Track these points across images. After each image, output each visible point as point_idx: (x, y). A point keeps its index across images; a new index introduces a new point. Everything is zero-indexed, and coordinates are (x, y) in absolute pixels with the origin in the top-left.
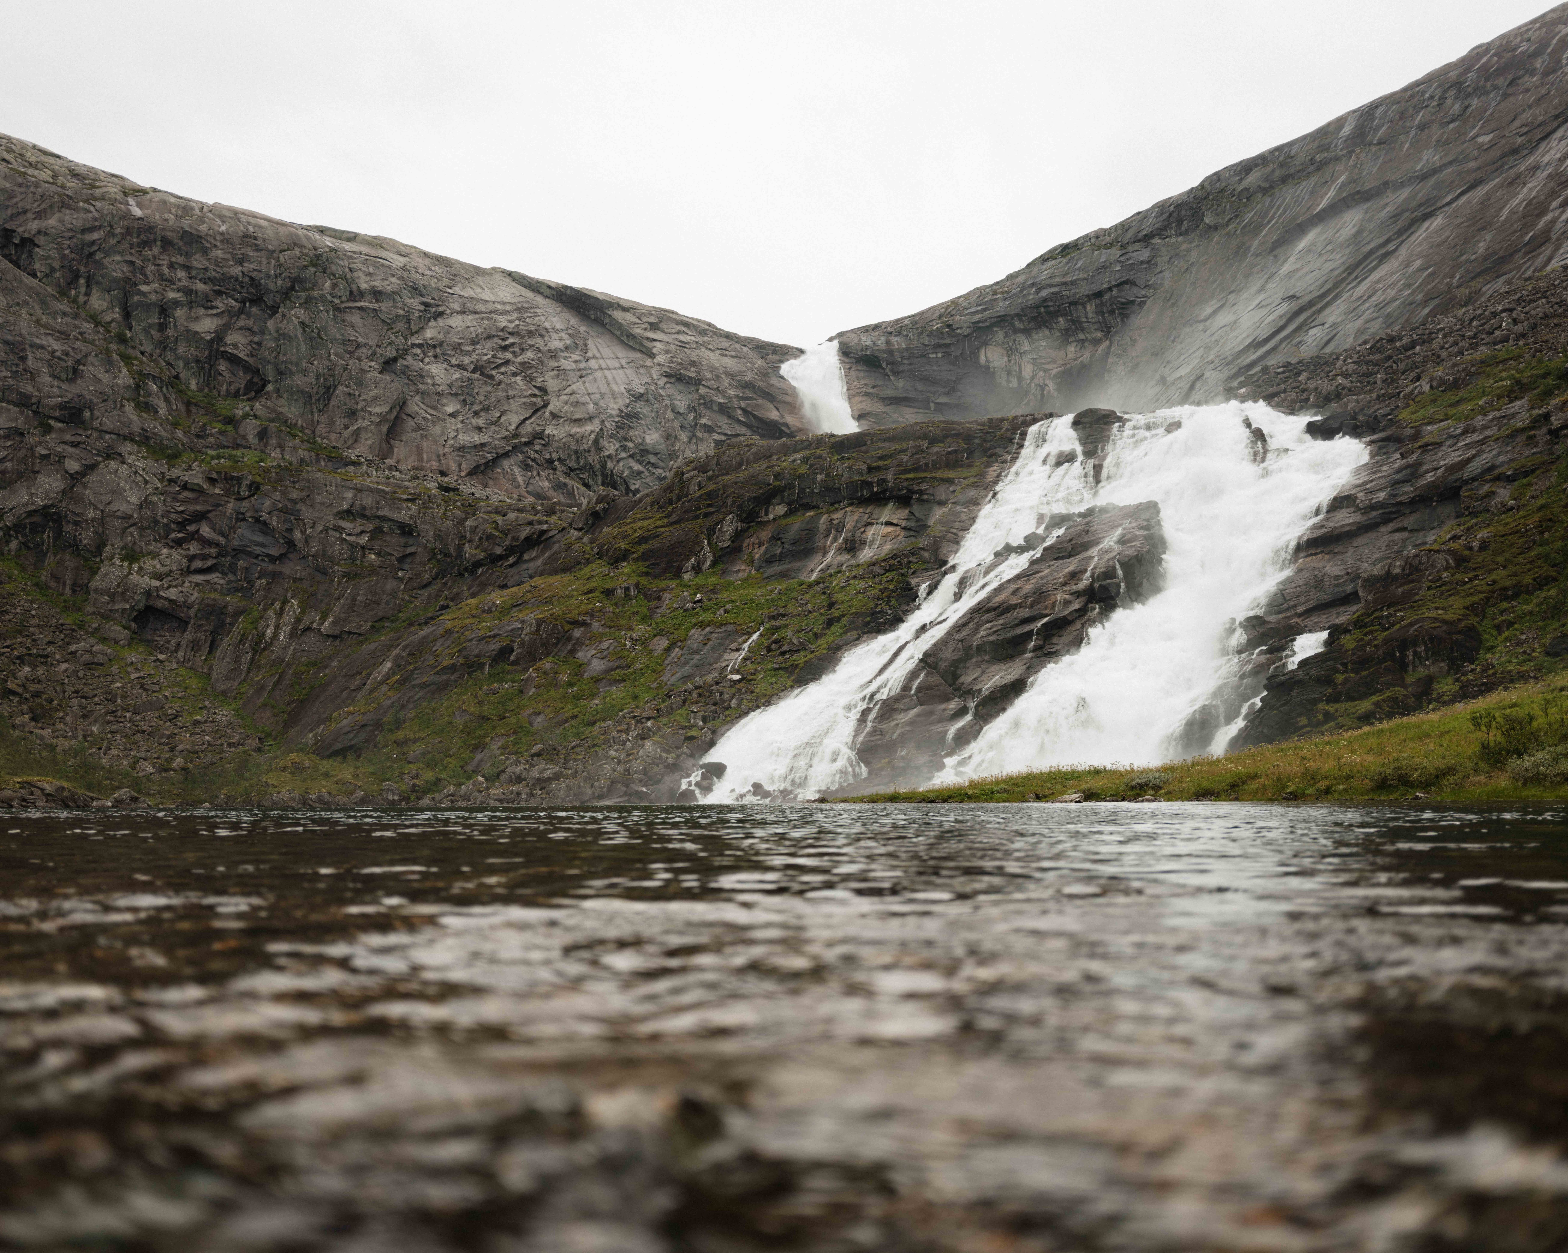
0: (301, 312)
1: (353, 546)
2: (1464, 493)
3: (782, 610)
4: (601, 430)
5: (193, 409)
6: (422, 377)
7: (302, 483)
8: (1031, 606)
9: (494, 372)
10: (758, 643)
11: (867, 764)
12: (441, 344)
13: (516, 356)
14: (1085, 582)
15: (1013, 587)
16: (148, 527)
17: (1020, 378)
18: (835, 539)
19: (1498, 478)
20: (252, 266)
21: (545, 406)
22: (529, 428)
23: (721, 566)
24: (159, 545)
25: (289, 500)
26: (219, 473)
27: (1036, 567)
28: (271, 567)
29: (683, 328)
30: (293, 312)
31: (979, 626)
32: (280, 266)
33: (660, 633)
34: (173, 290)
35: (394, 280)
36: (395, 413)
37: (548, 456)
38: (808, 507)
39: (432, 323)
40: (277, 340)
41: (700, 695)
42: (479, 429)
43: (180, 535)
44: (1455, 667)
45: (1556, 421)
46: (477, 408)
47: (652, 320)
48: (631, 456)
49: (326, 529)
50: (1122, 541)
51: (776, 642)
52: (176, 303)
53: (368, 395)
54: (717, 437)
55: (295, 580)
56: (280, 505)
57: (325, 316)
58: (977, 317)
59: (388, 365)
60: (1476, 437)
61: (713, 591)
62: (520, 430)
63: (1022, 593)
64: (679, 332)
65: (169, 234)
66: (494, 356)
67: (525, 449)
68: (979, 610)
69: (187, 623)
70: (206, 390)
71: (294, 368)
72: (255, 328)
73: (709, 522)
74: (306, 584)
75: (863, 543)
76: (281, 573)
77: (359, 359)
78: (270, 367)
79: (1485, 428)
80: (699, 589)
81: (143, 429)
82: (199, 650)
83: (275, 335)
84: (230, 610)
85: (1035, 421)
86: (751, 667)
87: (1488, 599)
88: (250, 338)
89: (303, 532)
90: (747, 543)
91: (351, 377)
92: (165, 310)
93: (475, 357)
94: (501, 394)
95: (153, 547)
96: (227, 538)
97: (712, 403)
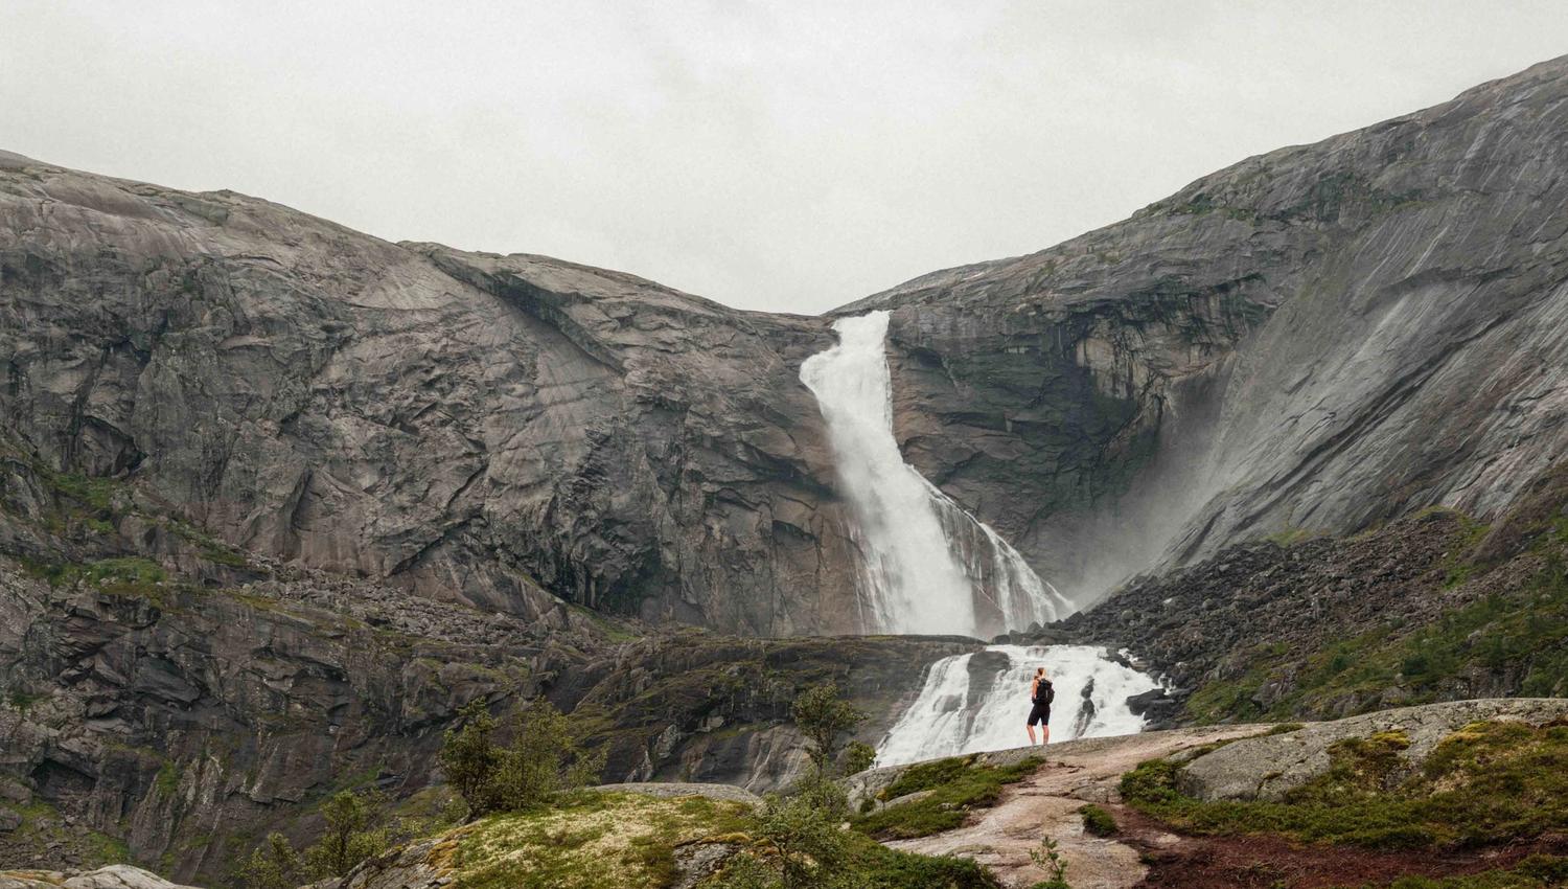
0: (177, 362)
1: (276, 696)
4: (555, 498)
5: (63, 501)
6: (329, 438)
7: (210, 611)
9: (417, 423)
12: (350, 387)
13: (444, 395)
16: (36, 663)
17: (1130, 388)
18: (762, 760)
20: (114, 298)
21: (484, 469)
22: (463, 504)
24: (50, 684)
25: (197, 632)
26: (111, 595)
28: (183, 716)
29: (666, 320)
30: (169, 362)
32: (148, 294)
34: (23, 338)
35: (286, 298)
36: (300, 492)
37: (488, 542)
38: (743, 722)
39: (337, 356)
40: (152, 400)
43: (73, 672)
46: (399, 479)
47: (624, 312)
48: (593, 531)
49: (244, 671)
52: (29, 356)
53: (267, 471)
55: (213, 732)
56: (187, 639)
57: (207, 362)
58: (1075, 298)
59: (287, 424)
62: (453, 507)
64: (661, 327)
65: (12, 261)
66: (417, 399)
67: (460, 533)
69: (94, 780)
70: (71, 469)
71: (175, 439)
72: (123, 381)
73: (649, 732)
74: (225, 737)
75: (784, 767)
76: (195, 722)
77: (253, 420)
78: (146, 437)
81: (16, 538)
82: (110, 812)
83: (149, 393)
84: (142, 766)
88: (117, 396)
89: (217, 674)
90: (685, 754)
91: (244, 447)
92: (15, 366)
93: (392, 402)
94: (429, 456)
95: (44, 686)
96: (128, 676)
97: (703, 437)
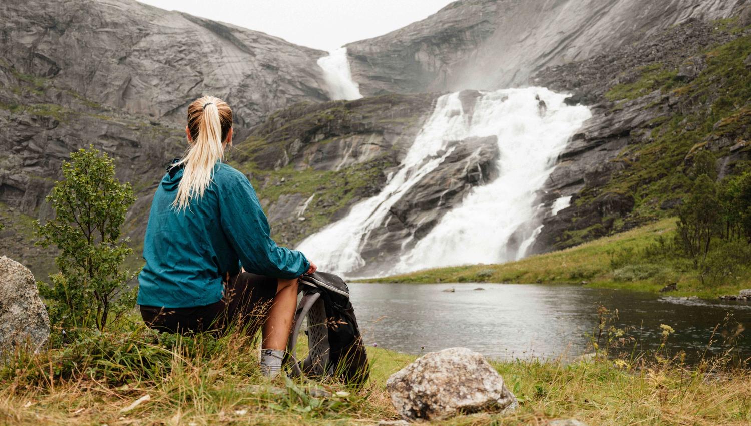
0: (76, 33)
2: (631, 133)
3: (323, 186)
4: (230, 93)
5: (22, 83)
6: (139, 66)
7: (81, 121)
8: (440, 185)
9: (175, 64)
10: (313, 202)
11: (365, 259)
12: (148, 49)
13: (186, 56)
14: (464, 174)
15: (431, 176)
16: (2, 144)
17: (435, 67)
18: (348, 151)
19: (646, 127)
20: (50, 10)
21: (202, 81)
22: (194, 92)
23: (293, 165)
24: (8, 153)
25: (74, 129)
26: (37, 116)
27: (442, 166)
29: (269, 41)
30: (72, 33)
31: (416, 194)
32: (65, 9)
33: (265, 197)
34: (9, 22)
35: (123, 17)
36: (126, 85)
38: (334, 135)
39: (143, 39)
40: (64, 47)
41: (286, 227)
42: (169, 93)
43: (18, 147)
44: (623, 214)
45: (671, 101)
46: (167, 82)
47: (255, 37)
48: (246, 106)
49: (94, 144)
50: (481, 154)
51: (321, 201)
52: (11, 29)
53: (112, 75)
54: (287, 96)
56: (70, 132)
57: (89, 36)
58: (413, 37)
59: (121, 60)
60: (638, 107)
61: (290, 176)
62: (190, 93)
63: (435, 179)
64: (268, 43)
66: (175, 56)
68: (416, 187)
69: (24, 192)
70: (28, 73)
71: (73, 62)
72: (53, 42)
73: (287, 143)
75: (361, 153)
77: (107, 58)
78: (61, 61)
79: (642, 103)
80: (283, 175)
82: (31, 205)
83: (63, 45)
84: (46, 185)
85: (441, 95)
86: (310, 214)
87: (638, 184)
88: (50, 47)
90: (305, 152)
91: (103, 67)
92: (5, 32)
93: (165, 56)
94: (179, 75)
95: (5, 153)
96: (42, 148)
97: (285, 78)
